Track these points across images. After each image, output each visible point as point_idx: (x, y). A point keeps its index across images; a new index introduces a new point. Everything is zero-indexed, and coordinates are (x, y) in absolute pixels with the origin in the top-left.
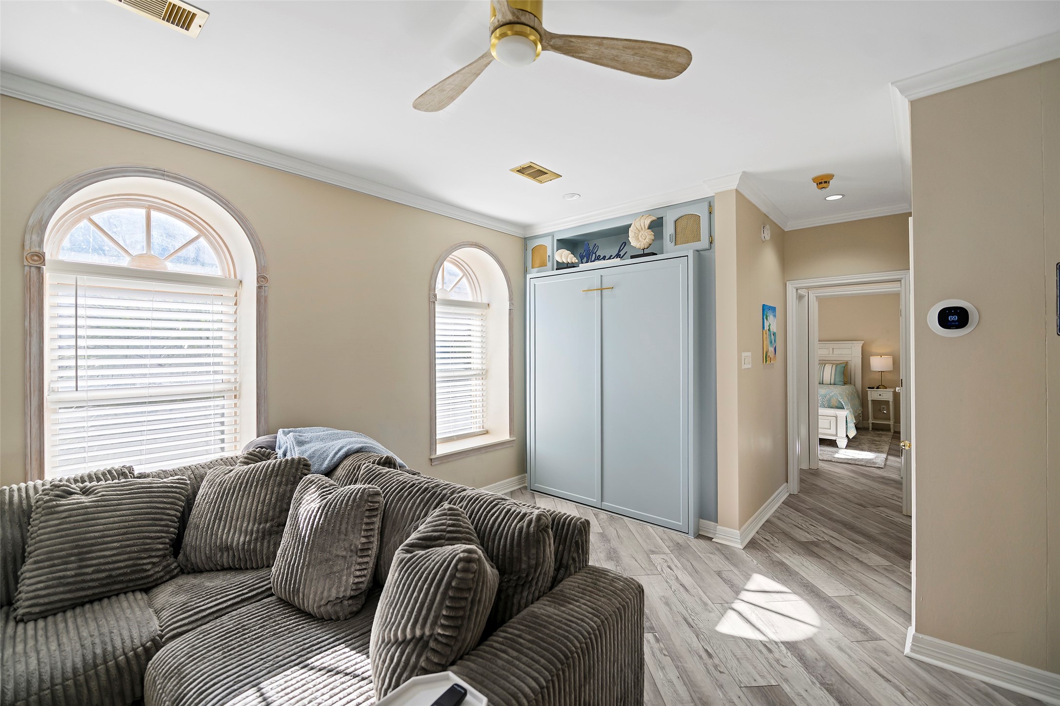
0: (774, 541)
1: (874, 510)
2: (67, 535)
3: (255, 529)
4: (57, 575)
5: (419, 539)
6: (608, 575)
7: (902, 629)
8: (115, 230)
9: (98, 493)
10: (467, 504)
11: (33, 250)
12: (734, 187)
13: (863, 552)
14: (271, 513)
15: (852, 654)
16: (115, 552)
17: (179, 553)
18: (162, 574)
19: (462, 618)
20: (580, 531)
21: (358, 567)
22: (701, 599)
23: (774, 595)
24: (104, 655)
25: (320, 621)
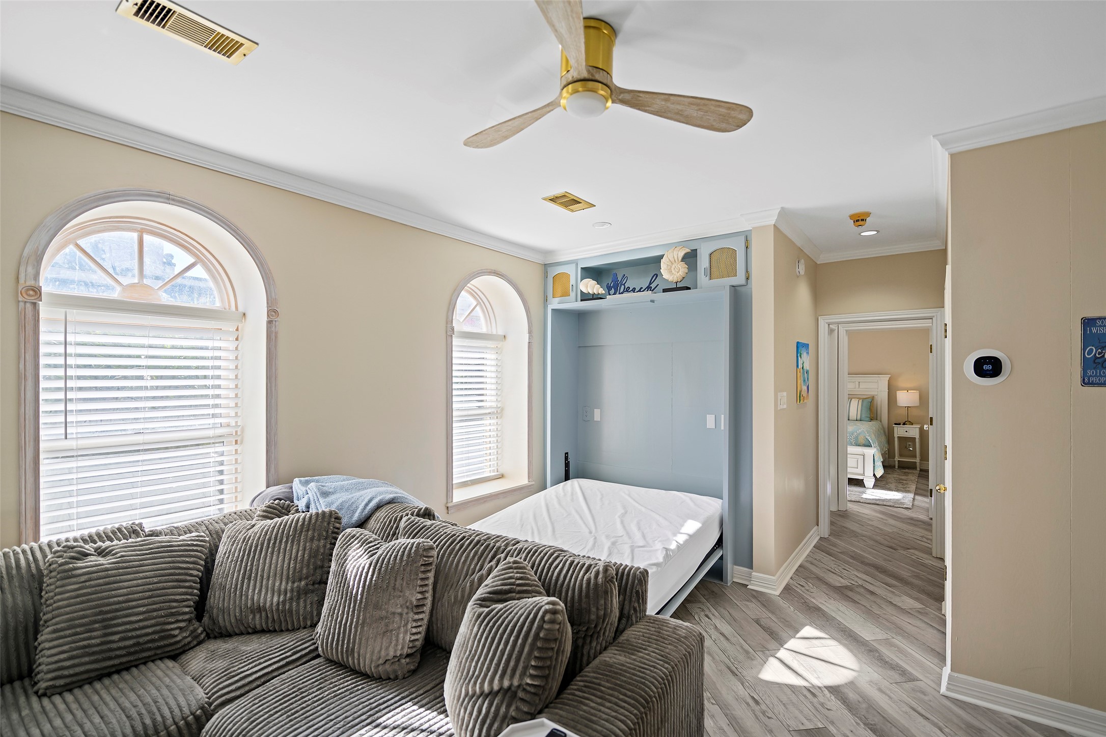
0: (809, 586)
1: (904, 553)
2: (88, 601)
3: (289, 588)
4: (81, 644)
5: (490, 593)
6: (669, 624)
7: (938, 670)
8: (104, 256)
9: (116, 553)
10: (527, 556)
11: (28, 284)
12: (773, 222)
13: (896, 595)
14: (305, 571)
15: (892, 695)
16: (141, 617)
17: (203, 616)
18: (189, 639)
19: (549, 667)
20: (640, 581)
21: (414, 624)
22: (742, 647)
23: (814, 641)
24: (155, 726)
25: (378, 681)
